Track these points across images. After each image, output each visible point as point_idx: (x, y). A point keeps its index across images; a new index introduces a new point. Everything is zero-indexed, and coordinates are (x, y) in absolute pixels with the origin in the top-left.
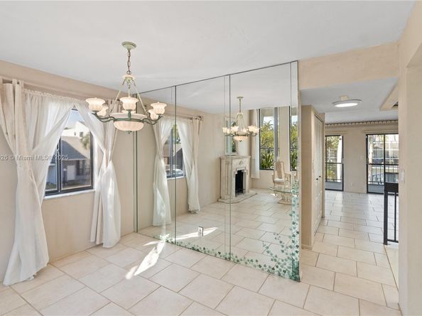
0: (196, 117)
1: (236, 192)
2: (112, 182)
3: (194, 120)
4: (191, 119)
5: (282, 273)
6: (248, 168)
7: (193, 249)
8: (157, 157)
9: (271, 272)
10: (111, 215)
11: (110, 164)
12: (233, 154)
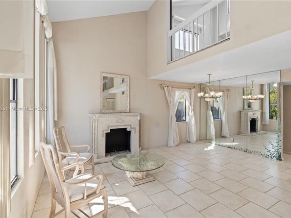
0: (226, 90)
1: (251, 131)
2: (193, 119)
3: (225, 92)
4: (224, 91)
5: (273, 157)
6: (259, 117)
7: (229, 147)
8: (208, 110)
9: (267, 157)
10: (193, 131)
11: (193, 112)
12: (249, 109)
